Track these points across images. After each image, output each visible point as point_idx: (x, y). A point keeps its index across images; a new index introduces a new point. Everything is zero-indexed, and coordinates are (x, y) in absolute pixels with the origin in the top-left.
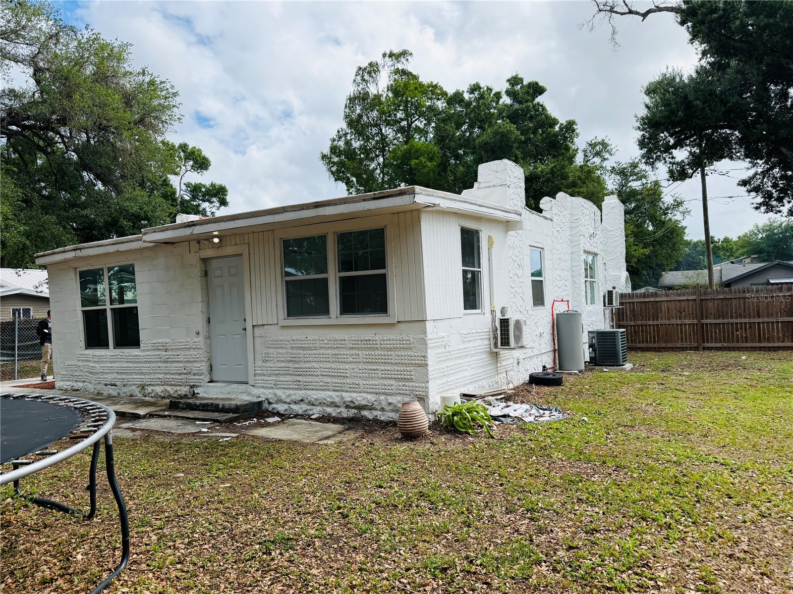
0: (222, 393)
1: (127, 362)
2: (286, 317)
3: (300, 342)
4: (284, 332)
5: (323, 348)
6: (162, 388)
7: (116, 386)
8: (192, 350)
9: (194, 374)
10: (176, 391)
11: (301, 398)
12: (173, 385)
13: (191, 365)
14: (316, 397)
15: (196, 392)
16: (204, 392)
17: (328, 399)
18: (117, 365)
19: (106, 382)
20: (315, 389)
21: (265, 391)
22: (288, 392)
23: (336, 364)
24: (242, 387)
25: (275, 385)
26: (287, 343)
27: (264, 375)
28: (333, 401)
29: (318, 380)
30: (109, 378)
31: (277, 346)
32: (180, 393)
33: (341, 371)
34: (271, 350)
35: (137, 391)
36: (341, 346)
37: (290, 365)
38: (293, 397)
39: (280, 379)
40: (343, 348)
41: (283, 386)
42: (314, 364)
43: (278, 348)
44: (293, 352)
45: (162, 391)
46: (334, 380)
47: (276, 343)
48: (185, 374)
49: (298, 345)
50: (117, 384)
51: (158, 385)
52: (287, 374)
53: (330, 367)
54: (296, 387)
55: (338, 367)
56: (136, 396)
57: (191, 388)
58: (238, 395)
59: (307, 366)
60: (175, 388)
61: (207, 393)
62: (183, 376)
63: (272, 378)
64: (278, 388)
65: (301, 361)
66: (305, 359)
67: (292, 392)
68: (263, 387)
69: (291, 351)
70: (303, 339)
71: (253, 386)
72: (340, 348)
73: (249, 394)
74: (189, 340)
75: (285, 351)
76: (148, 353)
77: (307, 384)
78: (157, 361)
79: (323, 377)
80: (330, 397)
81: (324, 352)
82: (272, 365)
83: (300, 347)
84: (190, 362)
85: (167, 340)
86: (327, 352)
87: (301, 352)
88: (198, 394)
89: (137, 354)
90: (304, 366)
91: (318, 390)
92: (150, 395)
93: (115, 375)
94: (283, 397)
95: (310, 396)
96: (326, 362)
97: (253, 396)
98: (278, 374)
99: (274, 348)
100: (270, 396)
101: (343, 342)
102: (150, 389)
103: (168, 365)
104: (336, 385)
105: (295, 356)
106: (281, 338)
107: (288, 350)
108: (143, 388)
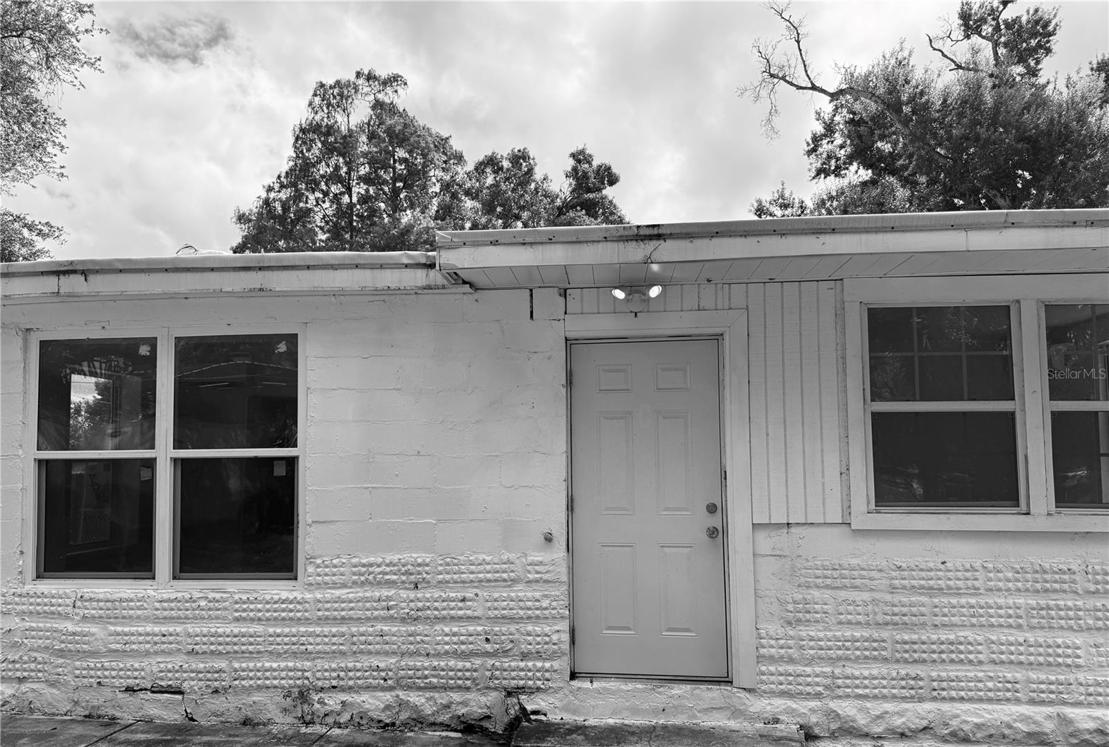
0: (635, 711)
1: (237, 620)
2: (873, 506)
3: (923, 574)
4: (864, 545)
5: (1000, 590)
6: (388, 697)
7: (181, 693)
8: (520, 587)
9: (525, 656)
10: (447, 706)
11: (925, 723)
12: (433, 688)
13: (513, 628)
14: (977, 720)
15: (529, 708)
16: (565, 709)
17: (1018, 725)
18: (191, 628)
19: (131, 682)
20: (971, 700)
21: (791, 704)
22: (876, 708)
23: (1039, 633)
24: (710, 694)
25: (827, 687)
26: (874, 574)
27: (791, 660)
28: (1033, 728)
29: (980, 675)
30: (151, 668)
31: (838, 583)
32: (462, 711)
33: (1060, 651)
34: (816, 593)
35: (271, 707)
36: (1057, 586)
37: (885, 634)
38: (898, 722)
39: (849, 671)
40: (1065, 591)
41: (860, 691)
42: (969, 634)
43: (845, 587)
44: (897, 599)
45: (388, 707)
46: (1033, 676)
47: (836, 574)
48: (487, 654)
49: (914, 582)
50: (186, 685)
51: (368, 688)
52: (875, 658)
53: (1021, 640)
54: (905, 693)
55: (1050, 641)
56: (269, 722)
57: (509, 694)
58: (695, 717)
59: (943, 637)
60: (442, 698)
61: (574, 712)
62: (478, 662)
63: (818, 670)
64: (840, 697)
65: (924, 624)
66: (938, 620)
67: (889, 706)
68: (783, 694)
69: (888, 597)
70: (931, 565)
71: (750, 691)
72: (1055, 591)
73: (736, 713)
74: (512, 556)
75: (866, 596)
76: (337, 593)
77: (944, 684)
78: (376, 618)
79: (997, 668)
80: (1025, 719)
81: (1001, 601)
82: (821, 635)
83: (922, 587)
84: (512, 619)
85: (421, 557)
86: (1010, 602)
87: (923, 599)
88: (536, 712)
89: (284, 595)
90: (934, 637)
91: (980, 700)
92: (330, 720)
93: (178, 661)
94: (862, 721)
95: (957, 716)
96: (1010, 626)
97: (753, 718)
98: (839, 659)
99: (827, 587)
100: (814, 719)
101: (1066, 577)
102: (333, 701)
103: (420, 628)
104: (1043, 686)
105: (905, 610)
106: (854, 562)
107: (877, 596)
108: (303, 696)
